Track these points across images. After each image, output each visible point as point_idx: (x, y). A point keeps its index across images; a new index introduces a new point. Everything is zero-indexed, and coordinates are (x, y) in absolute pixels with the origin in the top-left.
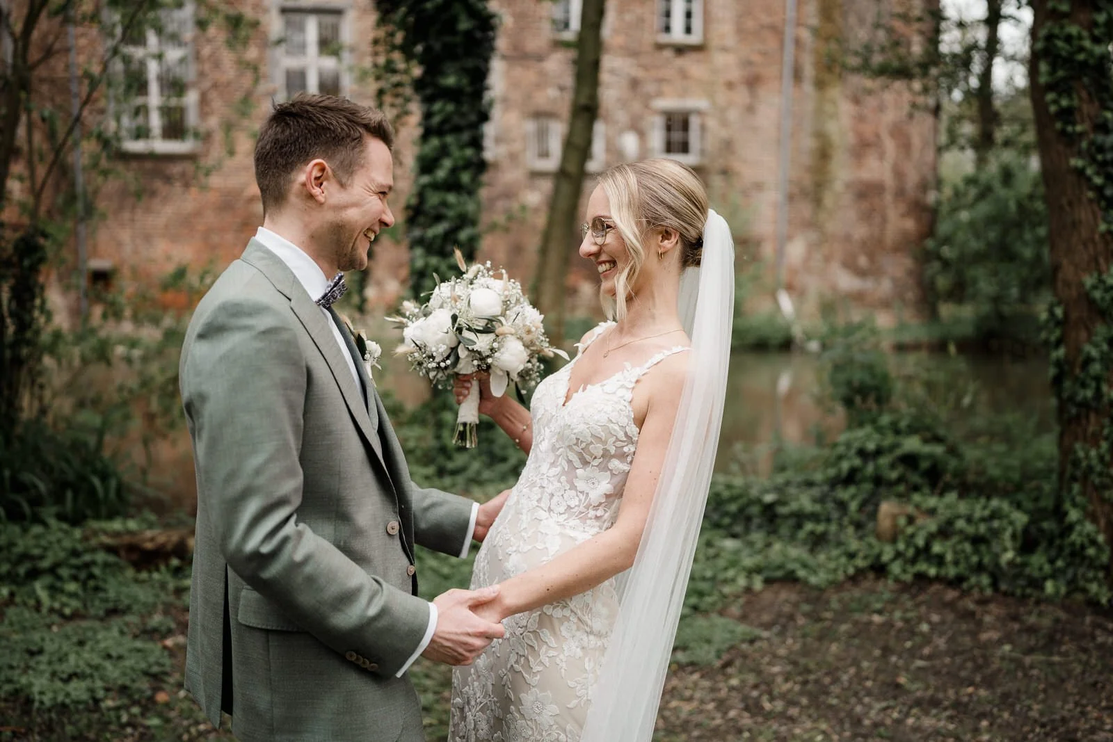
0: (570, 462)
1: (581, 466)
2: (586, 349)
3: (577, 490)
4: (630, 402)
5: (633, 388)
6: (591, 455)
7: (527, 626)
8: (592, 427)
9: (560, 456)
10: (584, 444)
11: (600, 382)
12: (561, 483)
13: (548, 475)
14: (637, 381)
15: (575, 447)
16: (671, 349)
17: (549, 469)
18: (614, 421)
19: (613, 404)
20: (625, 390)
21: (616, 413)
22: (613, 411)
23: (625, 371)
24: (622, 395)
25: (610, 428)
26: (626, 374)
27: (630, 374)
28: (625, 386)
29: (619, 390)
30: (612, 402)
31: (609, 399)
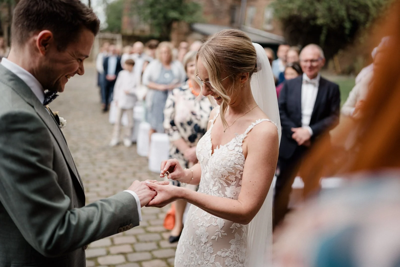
0: (221, 184)
1: (227, 186)
2: (215, 121)
3: (227, 197)
4: (242, 153)
5: (242, 145)
6: (231, 181)
7: (209, 260)
8: (228, 169)
9: (216, 181)
10: (226, 176)
11: (226, 144)
12: (220, 194)
13: (213, 190)
14: (243, 142)
15: (222, 178)
16: (256, 122)
17: (213, 187)
18: (237, 163)
19: (235, 156)
20: (238, 147)
21: (237, 159)
22: (235, 159)
23: (237, 137)
24: (238, 150)
25: (236, 167)
26: (237, 138)
27: (239, 138)
28: (238, 145)
29: (236, 148)
30: (234, 155)
31: (232, 154)
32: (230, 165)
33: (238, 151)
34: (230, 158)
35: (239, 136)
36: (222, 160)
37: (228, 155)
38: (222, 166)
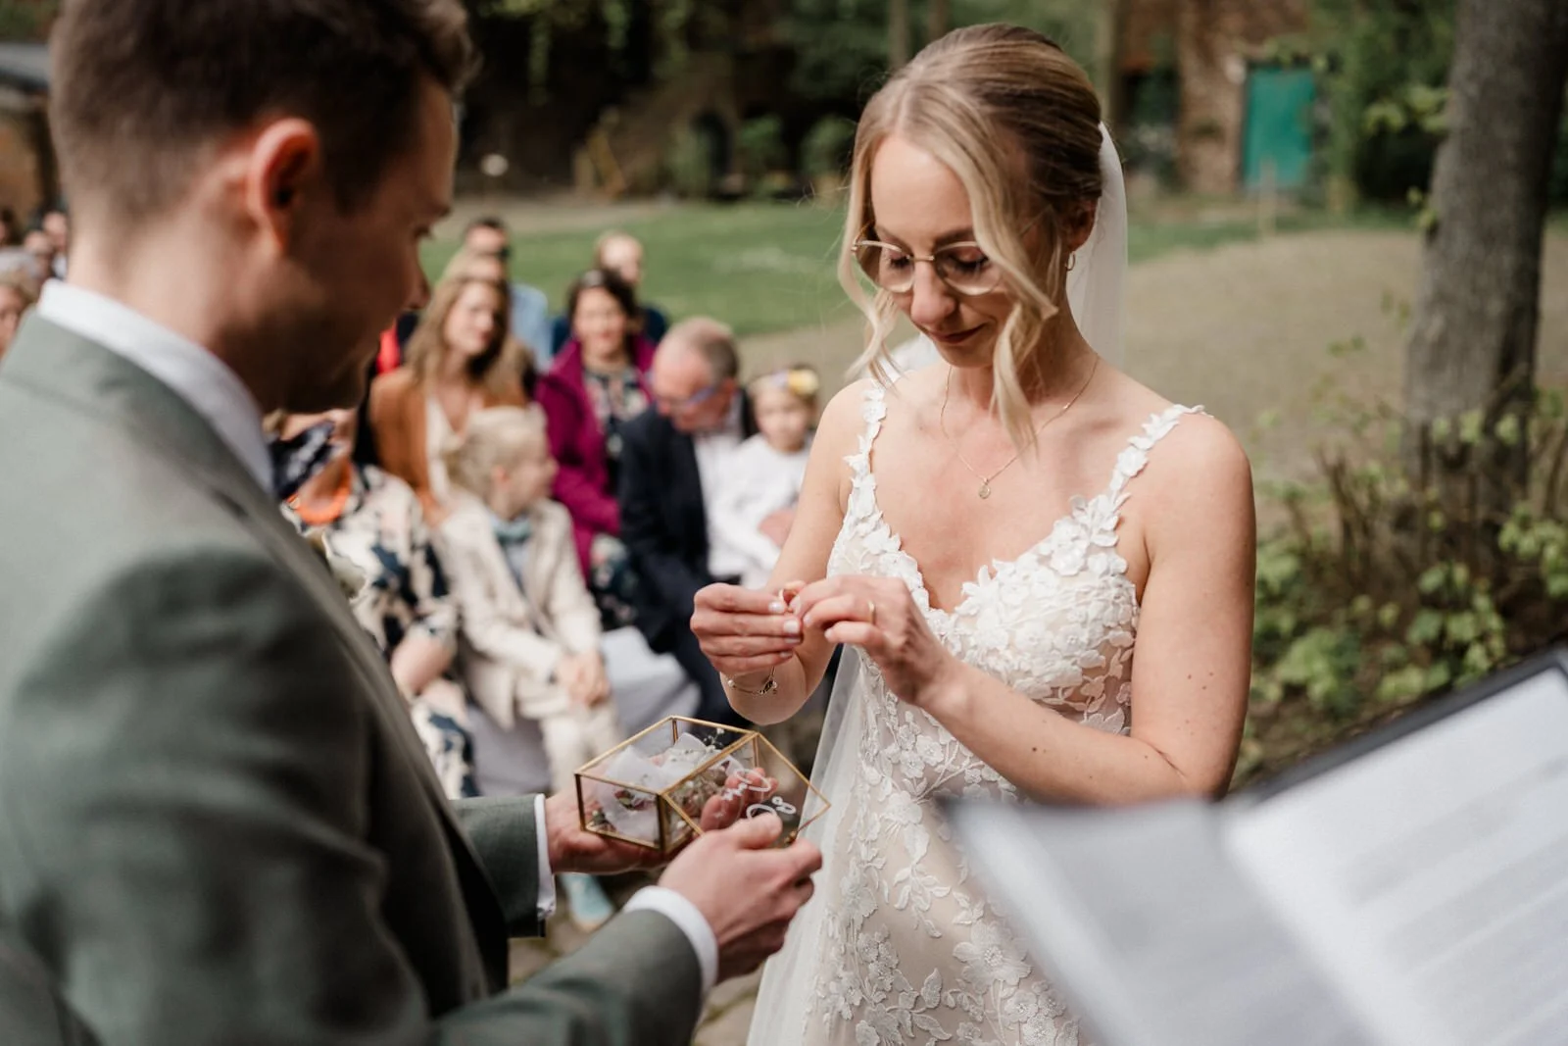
4: (1124, 573)
5: (1117, 544)
6: (1086, 701)
10: (1072, 689)
14: (1117, 526)
18: (1112, 625)
19: (1098, 595)
20: (1102, 555)
21: (1111, 608)
22: (1105, 608)
23: (1076, 513)
24: (1105, 569)
25: (1111, 641)
26: (1083, 518)
27: (1093, 516)
28: (1098, 546)
29: (1090, 560)
30: (1094, 592)
31: (1086, 590)
32: (1090, 642)
33: (1107, 572)
34: (1082, 608)
35: (1087, 506)
36: (1052, 627)
37: (1073, 599)
38: (1054, 652)
